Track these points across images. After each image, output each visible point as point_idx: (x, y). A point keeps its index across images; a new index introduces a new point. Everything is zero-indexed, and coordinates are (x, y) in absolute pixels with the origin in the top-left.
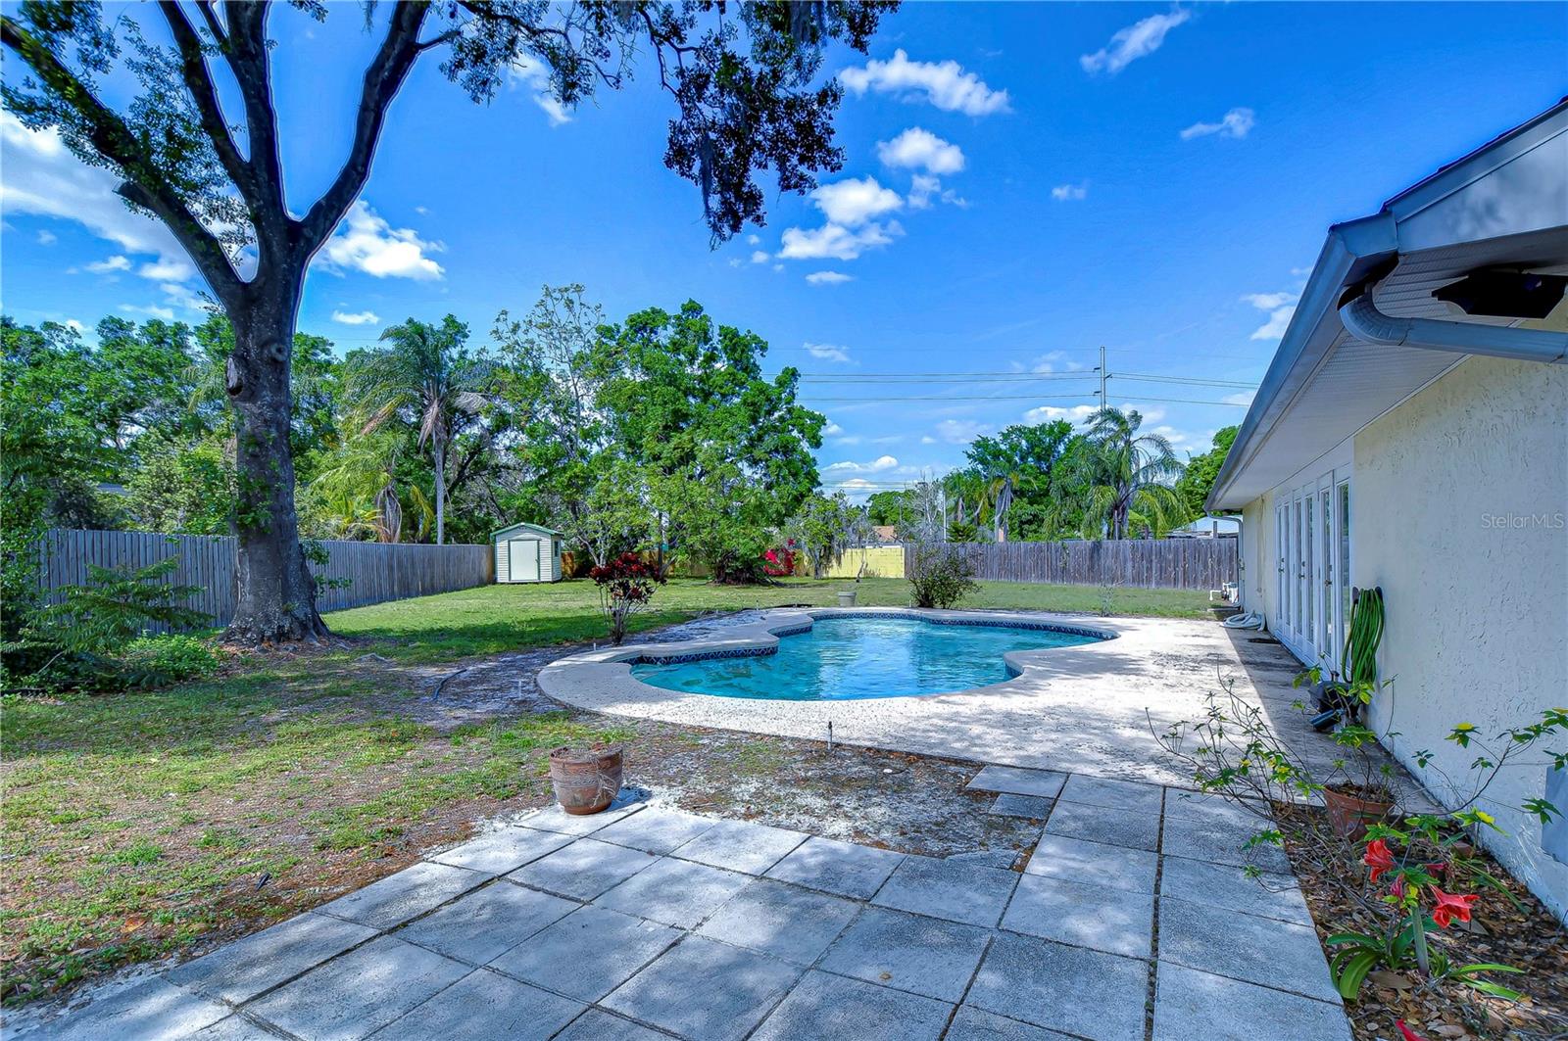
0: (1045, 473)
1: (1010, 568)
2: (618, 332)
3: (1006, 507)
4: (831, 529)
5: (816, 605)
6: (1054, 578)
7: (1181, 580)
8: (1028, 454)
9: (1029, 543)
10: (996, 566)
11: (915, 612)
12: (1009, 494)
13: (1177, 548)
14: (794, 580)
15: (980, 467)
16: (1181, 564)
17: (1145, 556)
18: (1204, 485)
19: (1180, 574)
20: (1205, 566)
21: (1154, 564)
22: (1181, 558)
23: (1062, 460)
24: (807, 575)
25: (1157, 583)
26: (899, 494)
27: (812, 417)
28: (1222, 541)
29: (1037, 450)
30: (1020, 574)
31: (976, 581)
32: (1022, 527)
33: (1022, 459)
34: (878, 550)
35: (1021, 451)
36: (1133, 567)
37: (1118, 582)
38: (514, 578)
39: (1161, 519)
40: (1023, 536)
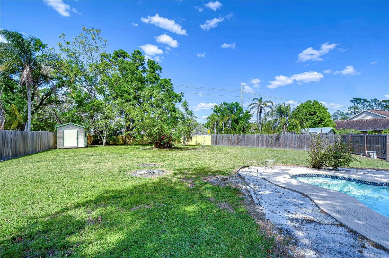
4: (190, 129)
6: (268, 146)
21: (305, 143)
28: (323, 135)
32: (243, 130)
36: (298, 143)
37: (292, 148)
38: (66, 145)
39: (300, 127)
40: (244, 133)
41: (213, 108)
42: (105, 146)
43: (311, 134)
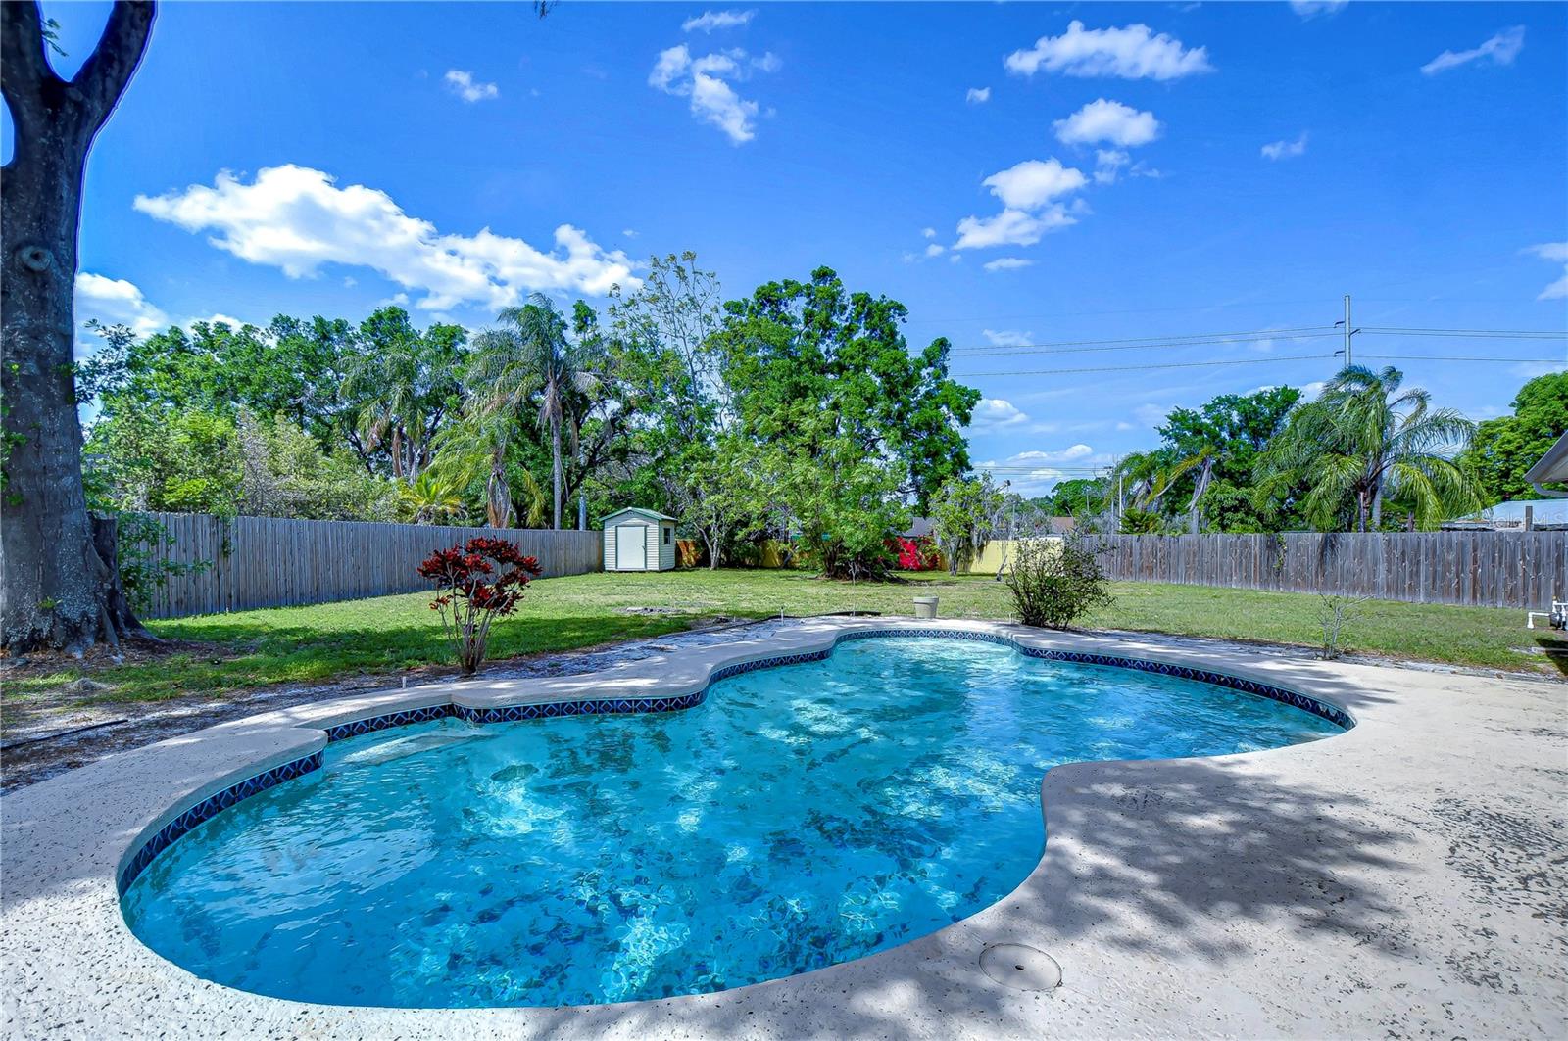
1: (1201, 568)
2: (747, 306)
4: (970, 516)
5: (887, 614)
6: (1265, 583)
7: (1469, 591)
8: (1241, 429)
9: (1232, 535)
10: (1182, 565)
11: (1004, 632)
12: (1208, 474)
13: (1462, 545)
14: (928, 575)
15: (1177, 444)
16: (1470, 567)
17: (1409, 556)
18: (1503, 457)
19: (1468, 584)
20: (1512, 570)
21: (1422, 568)
22: (1469, 558)
25: (1428, 595)
26: (1089, 483)
27: (964, 391)
28: (1543, 535)
29: (1253, 423)
30: (1214, 575)
32: (1221, 516)
33: (1232, 435)
35: (1231, 425)
36: (1389, 571)
37: (1363, 591)
38: (621, 566)
39: (1431, 502)
40: (1224, 527)
41: (1166, 424)
42: (715, 569)
43: (1484, 529)
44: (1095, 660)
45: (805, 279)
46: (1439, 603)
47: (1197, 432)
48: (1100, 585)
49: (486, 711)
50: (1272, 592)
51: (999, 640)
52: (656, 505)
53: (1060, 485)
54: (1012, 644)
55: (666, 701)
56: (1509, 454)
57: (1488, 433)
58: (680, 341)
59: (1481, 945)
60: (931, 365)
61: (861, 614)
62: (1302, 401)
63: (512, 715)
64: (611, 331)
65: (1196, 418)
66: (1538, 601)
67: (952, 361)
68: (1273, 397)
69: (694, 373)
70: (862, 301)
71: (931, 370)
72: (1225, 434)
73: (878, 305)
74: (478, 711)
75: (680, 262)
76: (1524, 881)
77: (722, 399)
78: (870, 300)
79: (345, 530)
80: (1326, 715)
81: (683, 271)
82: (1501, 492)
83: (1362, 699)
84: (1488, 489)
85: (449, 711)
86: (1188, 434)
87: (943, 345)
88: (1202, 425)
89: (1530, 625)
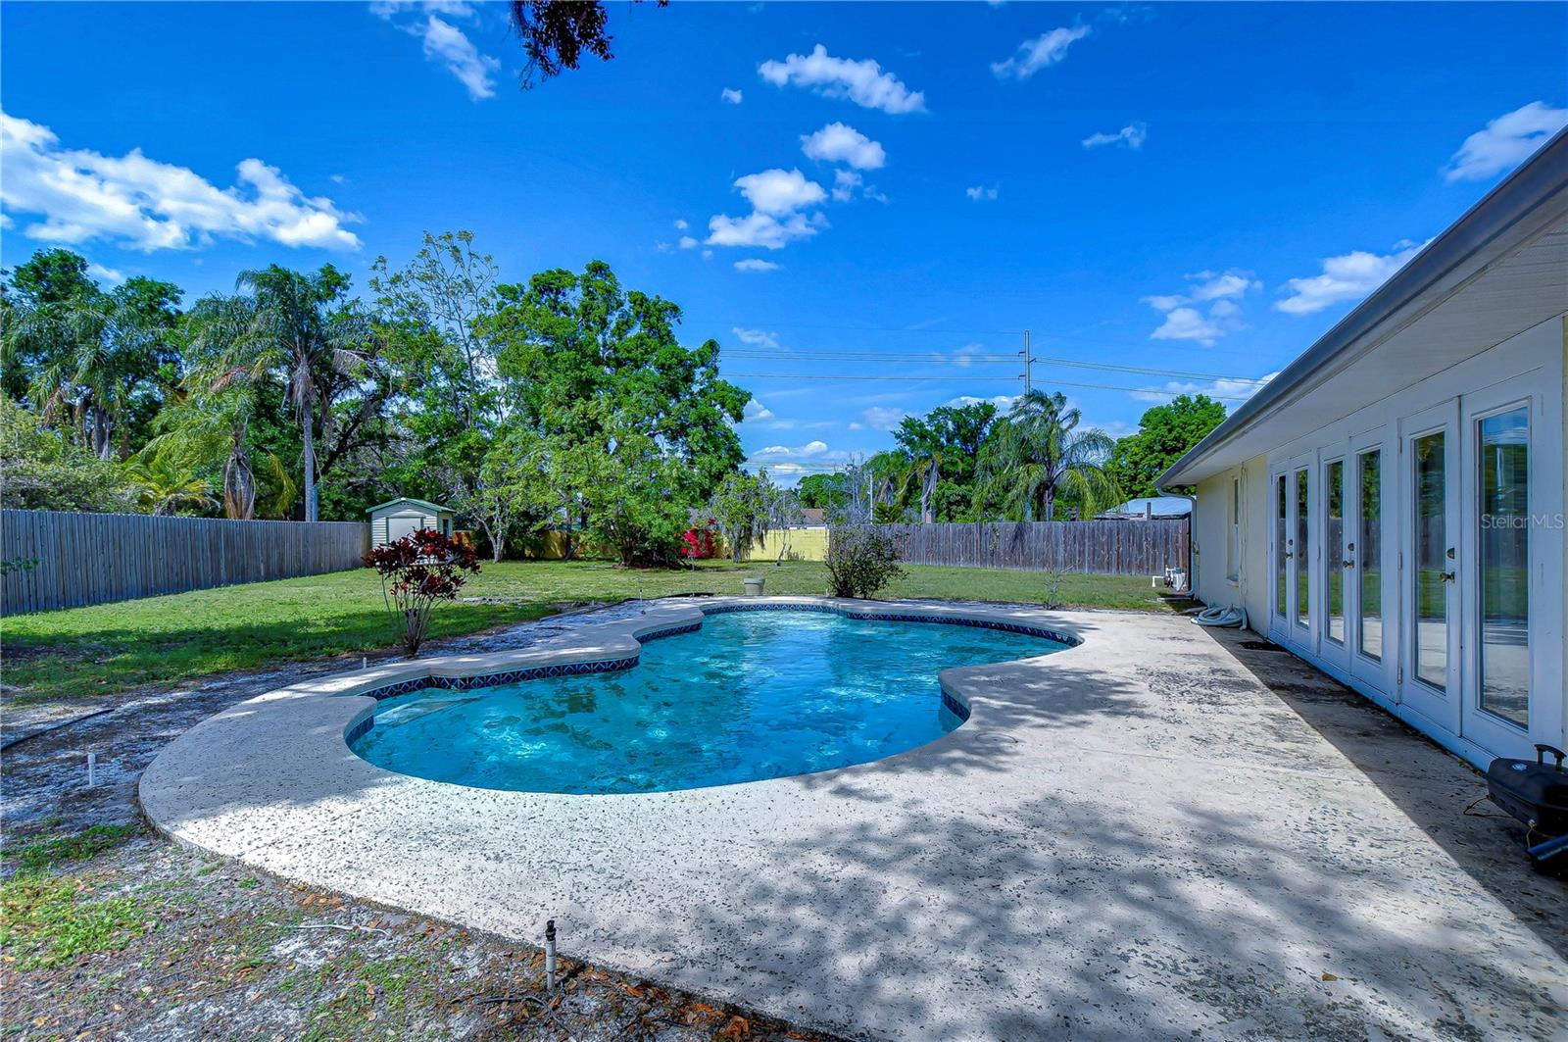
0: (971, 455)
1: (938, 552)
2: (522, 292)
3: (932, 487)
4: (751, 508)
5: (720, 594)
6: (983, 561)
7: (1115, 563)
8: (955, 435)
9: (958, 524)
10: (923, 549)
11: (831, 603)
12: (935, 474)
13: (1110, 530)
14: (712, 562)
15: (907, 448)
16: (1115, 548)
17: (1078, 539)
18: (1132, 466)
19: (1114, 557)
20: (1140, 548)
21: (1087, 547)
22: (1115, 541)
23: (987, 441)
24: (729, 557)
25: (1091, 568)
26: (829, 477)
27: (735, 391)
28: (1156, 523)
29: (963, 431)
30: (947, 557)
31: (903, 565)
32: (946, 509)
33: (948, 440)
34: (802, 531)
35: (947, 432)
36: (1065, 550)
39: (1090, 500)
40: (951, 518)
41: (899, 429)
42: (498, 561)
43: (1123, 519)
44: (904, 618)
45: (579, 271)
46: (1096, 573)
47: (923, 437)
48: (895, 563)
49: (471, 679)
50: (989, 569)
51: (826, 610)
52: (427, 495)
53: (804, 480)
54: (838, 612)
55: (618, 662)
56: (1136, 464)
57: (1122, 448)
58: (454, 324)
59: (1171, 713)
60: (703, 365)
61: (697, 595)
62: (997, 416)
63: (493, 681)
64: (375, 308)
65: (921, 426)
66: (1154, 570)
67: (723, 361)
68: (977, 410)
69: (471, 359)
70: (640, 301)
71: (703, 369)
72: (943, 440)
73: (655, 304)
74: (464, 680)
75: (456, 242)
76: (1182, 694)
77: (500, 385)
78: (646, 300)
79: (93, 522)
80: (1061, 641)
81: (458, 251)
82: (1131, 491)
83: (1082, 629)
84: (1124, 488)
85: (431, 682)
86: (916, 439)
87: (713, 346)
88: (927, 431)
89: (1154, 585)
